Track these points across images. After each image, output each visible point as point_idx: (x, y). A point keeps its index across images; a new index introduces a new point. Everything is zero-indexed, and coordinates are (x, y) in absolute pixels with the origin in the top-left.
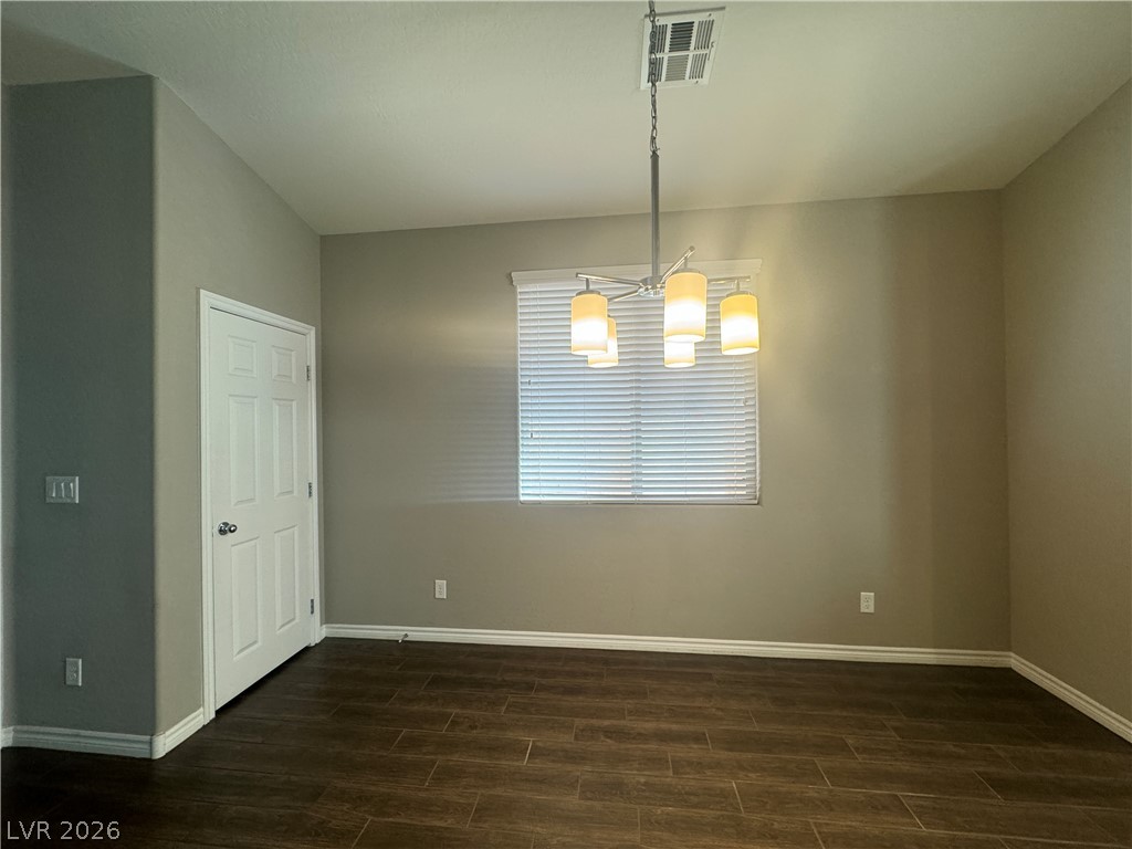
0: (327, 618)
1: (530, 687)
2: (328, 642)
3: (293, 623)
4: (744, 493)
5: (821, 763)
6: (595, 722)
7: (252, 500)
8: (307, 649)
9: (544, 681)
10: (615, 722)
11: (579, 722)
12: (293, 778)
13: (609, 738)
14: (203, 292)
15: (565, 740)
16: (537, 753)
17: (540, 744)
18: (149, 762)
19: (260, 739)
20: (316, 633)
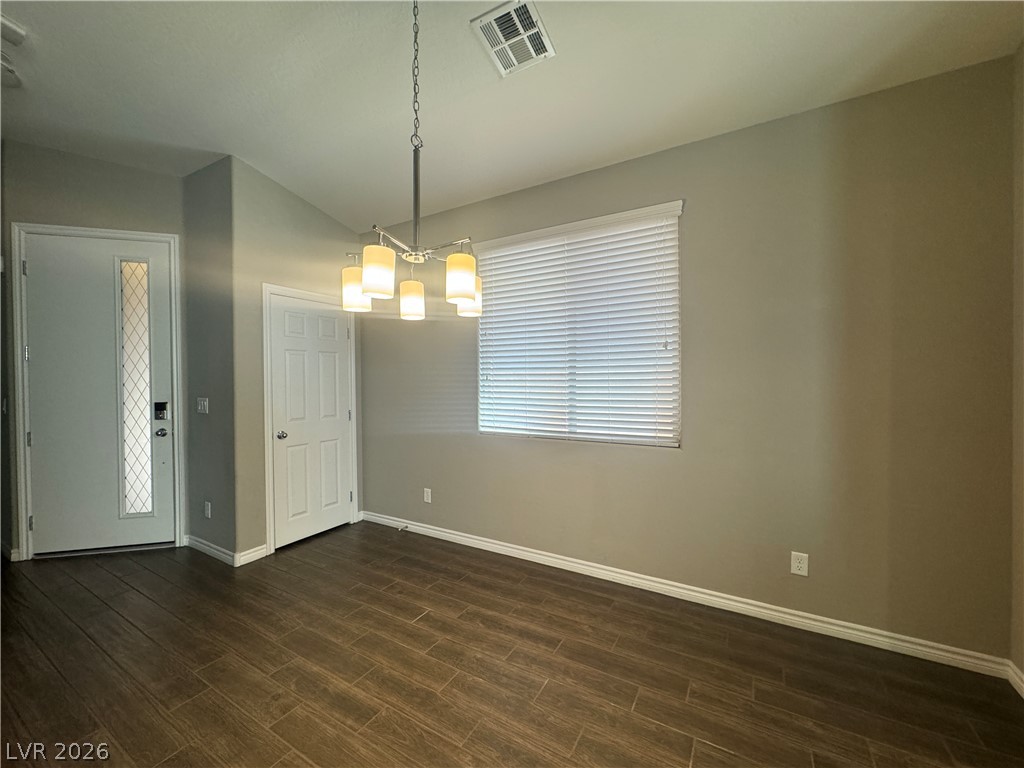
0: (364, 506)
1: (459, 576)
2: (365, 525)
3: (335, 505)
4: (671, 436)
5: (642, 690)
6: (483, 611)
7: (303, 418)
8: (347, 525)
9: (472, 575)
10: (497, 614)
11: (472, 607)
12: (284, 594)
13: (483, 623)
14: (264, 284)
15: (451, 616)
16: (427, 619)
17: (432, 614)
18: (231, 568)
19: (285, 569)
20: (355, 516)
